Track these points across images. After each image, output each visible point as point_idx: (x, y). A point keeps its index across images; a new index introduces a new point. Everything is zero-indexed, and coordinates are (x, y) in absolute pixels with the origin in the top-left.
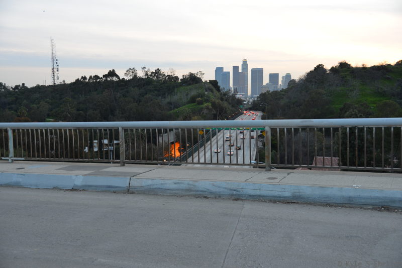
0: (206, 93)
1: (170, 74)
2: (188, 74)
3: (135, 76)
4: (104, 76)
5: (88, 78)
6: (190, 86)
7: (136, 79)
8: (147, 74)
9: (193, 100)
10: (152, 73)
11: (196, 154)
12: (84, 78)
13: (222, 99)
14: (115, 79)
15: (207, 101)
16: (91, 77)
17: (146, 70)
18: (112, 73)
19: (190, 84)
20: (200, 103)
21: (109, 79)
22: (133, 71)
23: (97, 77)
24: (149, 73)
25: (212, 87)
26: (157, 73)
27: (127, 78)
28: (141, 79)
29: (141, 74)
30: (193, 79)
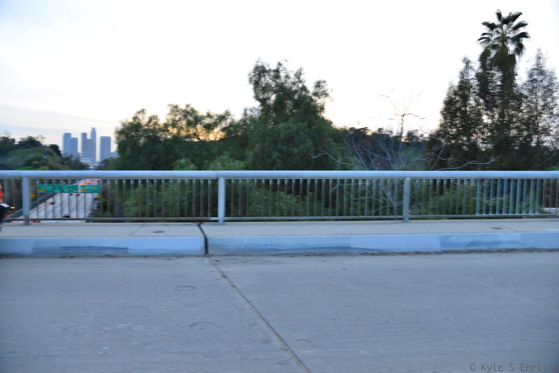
1: (3, 136)
6: (27, 150)
19: (27, 148)
25: (53, 151)
30: (31, 143)
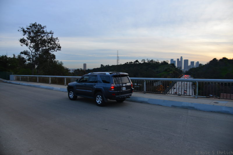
0: (171, 68)
1: (157, 61)
2: (163, 61)
3: (144, 62)
4: (134, 62)
5: (129, 62)
6: (164, 66)
7: (145, 63)
8: (148, 61)
9: (166, 70)
10: (150, 61)
11: (170, 90)
12: (127, 63)
13: (176, 70)
14: (138, 63)
15: (171, 71)
16: (130, 62)
17: (148, 60)
18: (137, 61)
20: (169, 71)
21: (136, 63)
22: (144, 60)
23: (131, 62)
24: (149, 61)
25: (172, 66)
26: (152, 61)
27: (142, 63)
28: (146, 63)
29: (146, 61)
30: (165, 63)
